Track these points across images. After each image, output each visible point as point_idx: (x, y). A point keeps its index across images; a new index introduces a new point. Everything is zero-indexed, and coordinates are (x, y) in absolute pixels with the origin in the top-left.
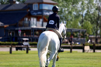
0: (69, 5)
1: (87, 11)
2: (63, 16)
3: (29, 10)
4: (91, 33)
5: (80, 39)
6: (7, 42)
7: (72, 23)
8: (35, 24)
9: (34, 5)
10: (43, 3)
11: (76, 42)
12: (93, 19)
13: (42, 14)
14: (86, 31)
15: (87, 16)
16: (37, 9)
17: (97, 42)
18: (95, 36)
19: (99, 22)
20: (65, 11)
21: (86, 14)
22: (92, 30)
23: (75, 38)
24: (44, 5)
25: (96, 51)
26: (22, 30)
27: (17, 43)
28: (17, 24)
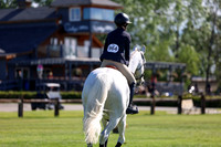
0: (148, 11)
1: (188, 24)
2: (136, 35)
3: (60, 22)
4: (197, 72)
5: (171, 84)
6: (11, 92)
7: (154, 49)
8: (74, 51)
9: (71, 10)
10: (90, 5)
11: (162, 91)
12: (200, 40)
13: (89, 30)
14: (184, 68)
15: (188, 35)
16: (79, 20)
17: (208, 92)
18: (205, 79)
19: (213, 47)
20: (139, 22)
21: (185, 30)
22: (198, 65)
23: (162, 83)
24: (92, 9)
25: (207, 110)
26: (45, 66)
27: (35, 93)
28: (34, 51)
